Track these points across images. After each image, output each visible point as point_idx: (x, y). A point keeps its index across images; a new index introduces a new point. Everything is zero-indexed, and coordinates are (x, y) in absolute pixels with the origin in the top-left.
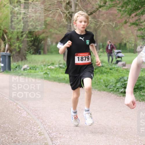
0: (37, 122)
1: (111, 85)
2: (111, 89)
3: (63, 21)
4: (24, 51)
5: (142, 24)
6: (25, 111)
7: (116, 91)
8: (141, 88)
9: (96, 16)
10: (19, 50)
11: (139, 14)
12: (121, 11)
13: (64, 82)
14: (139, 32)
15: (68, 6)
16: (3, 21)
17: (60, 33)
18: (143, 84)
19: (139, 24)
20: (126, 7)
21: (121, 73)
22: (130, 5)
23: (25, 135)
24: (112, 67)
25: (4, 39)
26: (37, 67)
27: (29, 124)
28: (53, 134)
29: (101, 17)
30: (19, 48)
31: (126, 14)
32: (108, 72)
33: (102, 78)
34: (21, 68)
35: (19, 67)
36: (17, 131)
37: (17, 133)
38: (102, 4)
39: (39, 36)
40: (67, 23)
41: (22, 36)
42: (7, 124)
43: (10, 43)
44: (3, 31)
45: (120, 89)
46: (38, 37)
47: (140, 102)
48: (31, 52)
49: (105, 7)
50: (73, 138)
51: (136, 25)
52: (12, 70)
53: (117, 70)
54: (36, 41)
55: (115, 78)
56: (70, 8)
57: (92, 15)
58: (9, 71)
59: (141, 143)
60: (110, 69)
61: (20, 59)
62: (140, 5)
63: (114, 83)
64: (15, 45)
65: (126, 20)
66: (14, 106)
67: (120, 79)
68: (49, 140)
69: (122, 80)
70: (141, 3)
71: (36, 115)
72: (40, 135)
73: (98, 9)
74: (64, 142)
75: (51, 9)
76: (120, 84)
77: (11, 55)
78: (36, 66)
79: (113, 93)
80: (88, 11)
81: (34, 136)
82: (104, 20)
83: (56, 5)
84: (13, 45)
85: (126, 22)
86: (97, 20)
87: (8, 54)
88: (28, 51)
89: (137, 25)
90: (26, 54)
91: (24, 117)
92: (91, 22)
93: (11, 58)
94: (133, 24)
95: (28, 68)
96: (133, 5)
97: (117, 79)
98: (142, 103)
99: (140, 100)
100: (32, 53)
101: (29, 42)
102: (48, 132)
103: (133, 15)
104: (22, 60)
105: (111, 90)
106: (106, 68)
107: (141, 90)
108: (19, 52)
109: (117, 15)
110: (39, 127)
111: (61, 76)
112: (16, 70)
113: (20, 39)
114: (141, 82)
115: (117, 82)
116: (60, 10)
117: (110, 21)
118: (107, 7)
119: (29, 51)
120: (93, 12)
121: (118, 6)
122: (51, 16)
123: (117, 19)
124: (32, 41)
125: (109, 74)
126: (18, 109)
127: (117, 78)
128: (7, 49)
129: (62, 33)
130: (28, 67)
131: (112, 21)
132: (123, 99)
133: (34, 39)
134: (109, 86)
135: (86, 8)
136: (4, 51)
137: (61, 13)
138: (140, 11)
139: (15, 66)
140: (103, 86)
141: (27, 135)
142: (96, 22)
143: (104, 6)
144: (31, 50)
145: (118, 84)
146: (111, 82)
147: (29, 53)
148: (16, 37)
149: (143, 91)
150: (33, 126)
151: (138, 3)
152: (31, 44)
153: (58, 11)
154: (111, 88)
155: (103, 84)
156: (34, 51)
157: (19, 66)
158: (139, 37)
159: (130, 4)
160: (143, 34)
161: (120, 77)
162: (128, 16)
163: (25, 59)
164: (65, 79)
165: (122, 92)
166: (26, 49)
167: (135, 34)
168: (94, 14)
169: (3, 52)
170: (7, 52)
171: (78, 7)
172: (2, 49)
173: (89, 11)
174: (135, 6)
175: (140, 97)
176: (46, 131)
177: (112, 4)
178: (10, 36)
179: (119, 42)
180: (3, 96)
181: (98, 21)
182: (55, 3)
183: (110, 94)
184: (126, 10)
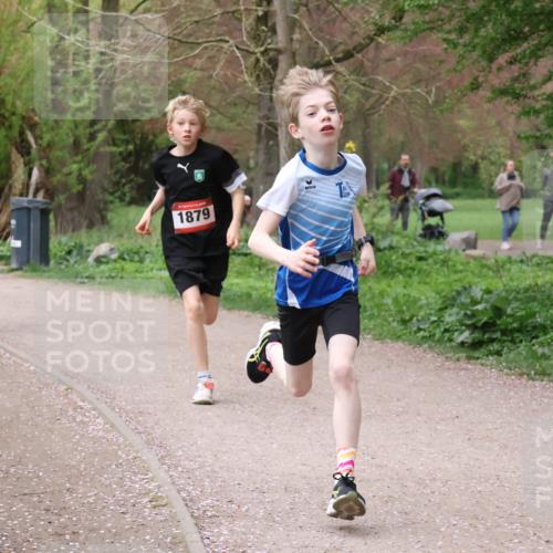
0: (144, 458)
1: (423, 319)
2: (422, 333)
3: (245, 82)
4: (99, 191)
5: (536, 93)
6: (101, 414)
7: (440, 341)
8: (535, 328)
9: (366, 63)
10: (80, 187)
11: (524, 57)
12: (455, 46)
13: (246, 308)
14: (524, 120)
15: (264, 28)
16: (22, 84)
17: (232, 125)
18: (543, 314)
19: (524, 92)
20: (477, 30)
21: (461, 272)
22: (490, 26)
23: (99, 507)
24: (426, 252)
25: (24, 149)
26: (147, 253)
27: (114, 467)
28: (204, 503)
29: (383, 66)
30: (81, 180)
31: (475, 54)
32: (413, 269)
33: (389, 290)
34: (88, 257)
35: (80, 251)
36: (68, 490)
37: (68, 497)
38: (387, 21)
39: (155, 136)
40: (257, 90)
41: (92, 137)
42: (30, 467)
43: (49, 161)
44: (23, 118)
45: (456, 334)
46: (153, 142)
47: (531, 382)
48: (124, 194)
49: (398, 33)
50: (277, 519)
51: (513, 98)
52: (52, 262)
53: (444, 262)
54: (144, 154)
55: (438, 293)
56: (271, 37)
57: (351, 60)
58: (43, 268)
59: (535, 538)
60: (420, 259)
61: (85, 223)
62: (526, 25)
63: (433, 312)
64: (65, 170)
65: (476, 79)
66: (58, 396)
67: (454, 293)
68: (188, 523)
69: (464, 299)
70: (530, 15)
71: (141, 429)
72: (155, 507)
73: (372, 40)
74: (244, 534)
75: (200, 41)
76: (458, 314)
77: (50, 207)
78: (141, 247)
79: (430, 347)
80: (336, 47)
81: (131, 509)
82: (394, 79)
83: (220, 24)
84: (59, 171)
85: (475, 86)
86: (370, 80)
87: (38, 202)
88: (112, 194)
89: (517, 96)
90: (106, 203)
91: (96, 440)
92: (349, 87)
93: (51, 216)
94: (503, 92)
95: (114, 256)
96: (502, 24)
97: (444, 297)
98: (537, 383)
99: (533, 372)
100: (127, 199)
101: (118, 158)
102: (184, 494)
103: (502, 59)
104: (91, 226)
105: (424, 337)
106: (404, 255)
107: (537, 337)
108: (81, 196)
109: (441, 62)
110: (150, 475)
111: (238, 284)
112: (68, 261)
113: (85, 147)
114: (535, 306)
115: (446, 308)
116: (231, 42)
117: (417, 82)
118: (406, 30)
119: (118, 194)
120: (354, 49)
121: (447, 27)
122: (198, 63)
123: (443, 76)
124: (130, 154)
125: (416, 279)
126: (75, 409)
127: (446, 291)
128: (37, 184)
129: (239, 125)
130: (112, 250)
131: (423, 84)
132: (466, 369)
133: (135, 149)
134: (415, 319)
135: (328, 37)
136: (24, 193)
137: (238, 54)
138: (525, 45)
139: (66, 248)
140: (394, 321)
141: (104, 507)
142: (364, 85)
143: (396, 27)
144: (127, 188)
145: (450, 315)
146: (421, 307)
147: (117, 201)
148: (71, 140)
149: (541, 339)
150: (128, 474)
151: (518, 18)
152: (123, 166)
153: (226, 46)
154: (424, 330)
155: (393, 313)
156: (134, 193)
157: (80, 247)
158: (524, 141)
159: (489, 20)
160: (538, 130)
161: (458, 287)
162: (484, 63)
163: (104, 220)
164: (249, 295)
165: (462, 343)
166: (106, 184)
167: (510, 129)
168: (359, 56)
169: (21, 195)
170: (35, 195)
171: (300, 33)
172: (18, 186)
173: (342, 48)
174: (508, 29)
175: (531, 360)
176: (179, 492)
177: (424, 22)
178: (47, 137)
179: (450, 159)
180: (19, 361)
181: (372, 84)
182: (216, 19)
183: (419, 351)
184: (476, 41)
